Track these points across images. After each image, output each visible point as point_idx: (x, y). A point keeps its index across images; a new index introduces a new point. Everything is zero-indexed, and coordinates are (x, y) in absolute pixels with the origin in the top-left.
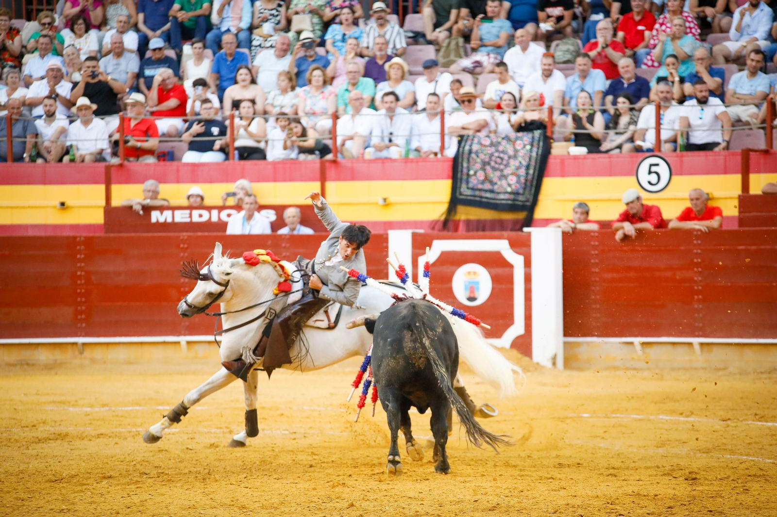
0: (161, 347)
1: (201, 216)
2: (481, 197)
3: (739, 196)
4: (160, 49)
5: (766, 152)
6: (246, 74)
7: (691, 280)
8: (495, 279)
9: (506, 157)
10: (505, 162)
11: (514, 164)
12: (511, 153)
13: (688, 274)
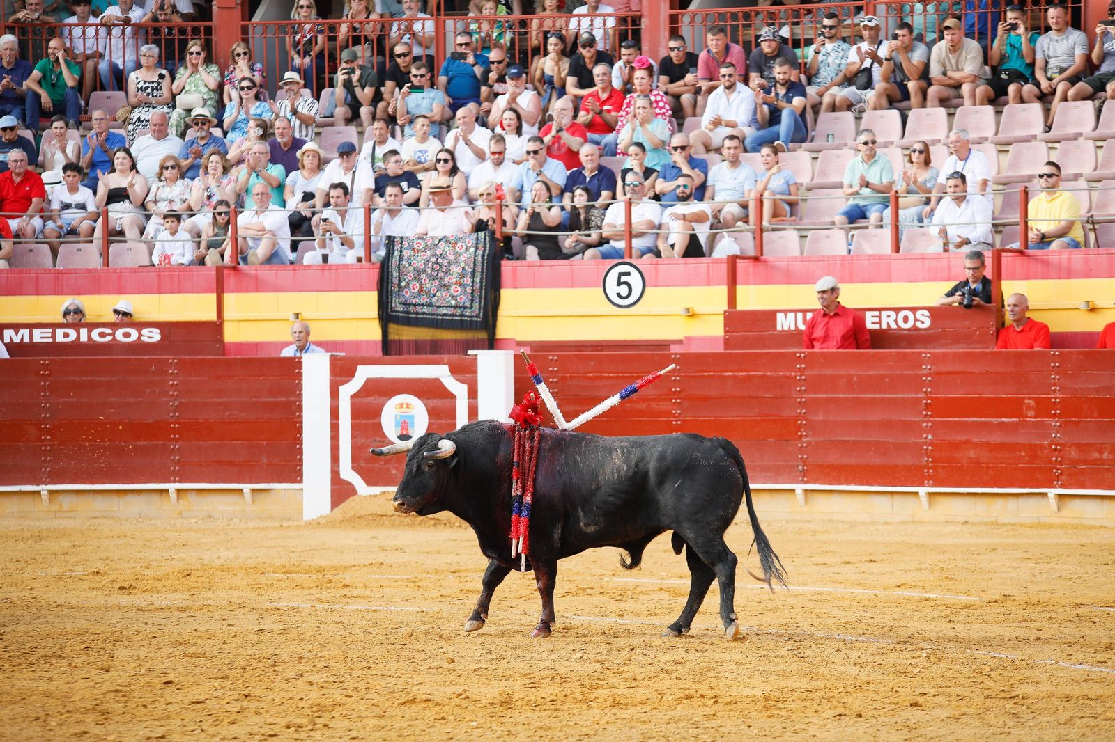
0: (16, 499)
1: (66, 335)
2: (417, 313)
3: (725, 312)
4: (12, 128)
5: (756, 259)
6: (124, 159)
7: (668, 413)
8: (432, 413)
9: (445, 263)
10: (444, 269)
11: (456, 270)
12: (452, 257)
13: (664, 406)
